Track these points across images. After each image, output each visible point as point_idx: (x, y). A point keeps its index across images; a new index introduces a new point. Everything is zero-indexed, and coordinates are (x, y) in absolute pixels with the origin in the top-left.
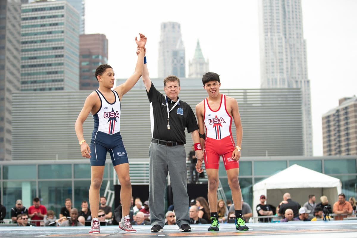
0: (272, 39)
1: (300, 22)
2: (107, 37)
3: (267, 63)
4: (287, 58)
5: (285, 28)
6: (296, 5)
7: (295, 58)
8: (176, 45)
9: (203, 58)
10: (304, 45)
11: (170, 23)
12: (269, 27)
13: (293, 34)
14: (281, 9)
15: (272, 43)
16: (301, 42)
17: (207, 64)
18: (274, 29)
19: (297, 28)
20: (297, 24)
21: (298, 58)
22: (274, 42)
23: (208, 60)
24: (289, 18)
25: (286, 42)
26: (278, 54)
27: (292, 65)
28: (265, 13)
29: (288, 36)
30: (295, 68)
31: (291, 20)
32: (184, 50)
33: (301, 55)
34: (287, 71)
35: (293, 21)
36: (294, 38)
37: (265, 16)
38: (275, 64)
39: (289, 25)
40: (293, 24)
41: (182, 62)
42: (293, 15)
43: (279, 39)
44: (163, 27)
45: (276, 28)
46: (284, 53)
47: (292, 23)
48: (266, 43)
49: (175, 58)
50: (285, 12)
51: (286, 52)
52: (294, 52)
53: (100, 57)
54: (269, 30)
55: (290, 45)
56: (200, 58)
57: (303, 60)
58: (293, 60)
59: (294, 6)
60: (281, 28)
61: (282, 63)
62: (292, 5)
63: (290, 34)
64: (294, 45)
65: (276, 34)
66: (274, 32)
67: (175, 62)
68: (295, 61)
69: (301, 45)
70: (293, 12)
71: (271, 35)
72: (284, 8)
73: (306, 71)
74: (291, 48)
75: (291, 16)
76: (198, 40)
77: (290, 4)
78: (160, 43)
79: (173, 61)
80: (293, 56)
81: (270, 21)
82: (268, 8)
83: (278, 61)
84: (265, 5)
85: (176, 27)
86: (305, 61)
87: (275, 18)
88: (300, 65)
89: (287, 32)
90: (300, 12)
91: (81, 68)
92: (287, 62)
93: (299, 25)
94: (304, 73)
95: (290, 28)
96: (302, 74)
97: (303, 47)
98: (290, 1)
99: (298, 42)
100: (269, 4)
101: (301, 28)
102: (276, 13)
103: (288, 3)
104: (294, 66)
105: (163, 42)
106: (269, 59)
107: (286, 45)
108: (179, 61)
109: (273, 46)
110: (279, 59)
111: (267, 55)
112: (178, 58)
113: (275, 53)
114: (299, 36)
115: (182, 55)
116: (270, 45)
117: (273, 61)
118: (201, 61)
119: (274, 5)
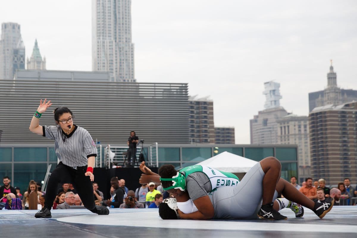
0: (104, 42)
1: (129, 27)
3: (98, 63)
4: (116, 60)
5: (116, 33)
6: (126, 13)
8: (16, 44)
9: (40, 57)
10: (132, 48)
11: (11, 24)
12: (101, 31)
13: (123, 39)
14: (112, 15)
15: (104, 46)
16: (129, 46)
17: (44, 62)
18: (106, 33)
19: (126, 33)
20: (126, 30)
21: (126, 60)
22: (106, 44)
23: (45, 59)
24: (120, 24)
25: (116, 45)
26: (108, 56)
27: (121, 66)
28: (98, 18)
29: (117, 41)
30: (123, 69)
31: (121, 25)
32: (24, 49)
33: (129, 57)
34: (116, 71)
35: (123, 27)
36: (123, 42)
37: (98, 21)
38: (106, 65)
39: (120, 30)
40: (123, 30)
41: (22, 60)
42: (123, 21)
43: (110, 42)
44: (4, 27)
45: (107, 32)
46: (114, 55)
47: (121, 29)
48: (98, 46)
49: (16, 56)
50: (116, 18)
51: (116, 54)
52: (123, 54)
54: (101, 35)
55: (120, 48)
56: (37, 57)
57: (131, 62)
58: (122, 61)
60: (112, 32)
61: (112, 64)
62: (123, 12)
63: (120, 38)
64: (123, 48)
65: (107, 38)
66: (106, 36)
67: (16, 60)
68: (123, 63)
69: (129, 48)
70: (123, 18)
71: (103, 39)
72: (115, 15)
73: (133, 72)
74: (120, 51)
76: (36, 40)
77: (121, 11)
78: (1, 42)
79: (14, 59)
80: (122, 58)
81: (103, 25)
82: (101, 14)
84: (99, 11)
85: (16, 28)
86: (133, 63)
87: (107, 24)
88: (128, 66)
89: (118, 37)
90: (130, 19)
92: (116, 63)
93: (128, 30)
94: (131, 73)
95: (120, 33)
96: (130, 74)
97: (131, 50)
98: (121, 8)
99: (126, 46)
100: (102, 11)
101: (130, 33)
102: (109, 19)
103: (119, 10)
104: (122, 67)
105: (4, 40)
106: (101, 60)
107: (116, 48)
108: (19, 58)
109: (104, 48)
110: (110, 61)
111: (99, 56)
112: (19, 56)
113: (106, 55)
114: (128, 40)
115: (23, 54)
116: (102, 47)
117: (104, 62)
118: (38, 59)
119: (107, 12)
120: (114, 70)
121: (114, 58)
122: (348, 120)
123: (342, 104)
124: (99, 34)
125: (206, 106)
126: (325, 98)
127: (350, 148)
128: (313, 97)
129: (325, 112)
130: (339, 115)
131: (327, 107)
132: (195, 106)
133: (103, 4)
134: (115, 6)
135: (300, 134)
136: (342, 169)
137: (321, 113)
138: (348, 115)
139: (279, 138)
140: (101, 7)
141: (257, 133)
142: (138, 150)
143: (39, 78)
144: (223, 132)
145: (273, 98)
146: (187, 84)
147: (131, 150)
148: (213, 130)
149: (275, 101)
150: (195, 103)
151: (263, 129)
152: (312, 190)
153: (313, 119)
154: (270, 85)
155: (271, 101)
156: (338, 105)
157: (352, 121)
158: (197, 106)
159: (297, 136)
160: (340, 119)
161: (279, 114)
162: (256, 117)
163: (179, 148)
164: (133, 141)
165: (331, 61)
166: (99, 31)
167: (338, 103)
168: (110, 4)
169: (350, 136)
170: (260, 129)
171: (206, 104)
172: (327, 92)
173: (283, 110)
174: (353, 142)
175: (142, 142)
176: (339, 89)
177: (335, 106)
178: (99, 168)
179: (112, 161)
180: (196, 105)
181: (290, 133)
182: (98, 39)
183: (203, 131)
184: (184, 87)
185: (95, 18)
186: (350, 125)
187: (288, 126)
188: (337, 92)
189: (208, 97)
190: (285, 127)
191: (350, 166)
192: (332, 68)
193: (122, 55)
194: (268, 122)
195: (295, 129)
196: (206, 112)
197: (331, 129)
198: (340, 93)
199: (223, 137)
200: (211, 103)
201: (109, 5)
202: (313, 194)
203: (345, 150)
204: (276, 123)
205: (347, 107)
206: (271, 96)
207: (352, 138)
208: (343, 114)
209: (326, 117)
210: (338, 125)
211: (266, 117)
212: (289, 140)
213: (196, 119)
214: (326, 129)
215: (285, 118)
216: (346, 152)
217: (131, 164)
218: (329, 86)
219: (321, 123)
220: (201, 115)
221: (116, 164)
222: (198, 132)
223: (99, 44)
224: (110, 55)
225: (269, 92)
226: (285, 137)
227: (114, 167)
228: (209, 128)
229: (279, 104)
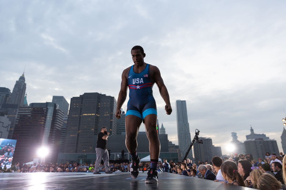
5: (183, 120)
9: (164, 128)
10: (188, 124)
15: (180, 124)
21: (187, 128)
31: (185, 118)
76: (162, 123)
77: (184, 114)
87: (181, 118)
90: (187, 116)
101: (187, 120)
111: (179, 127)
120: (184, 131)
121: (183, 127)
122: (257, 144)
125: (209, 140)
127: (260, 153)
128: (248, 137)
130: (254, 142)
132: (206, 141)
137: (249, 141)
154: (233, 133)
176: (255, 134)
177: (253, 139)
182: (178, 122)
192: (251, 128)
203: (258, 153)
205: (256, 140)
207: (260, 149)
218: (251, 133)
219: (248, 145)
220: (208, 143)
225: (233, 136)
228: (211, 147)
229: (237, 139)
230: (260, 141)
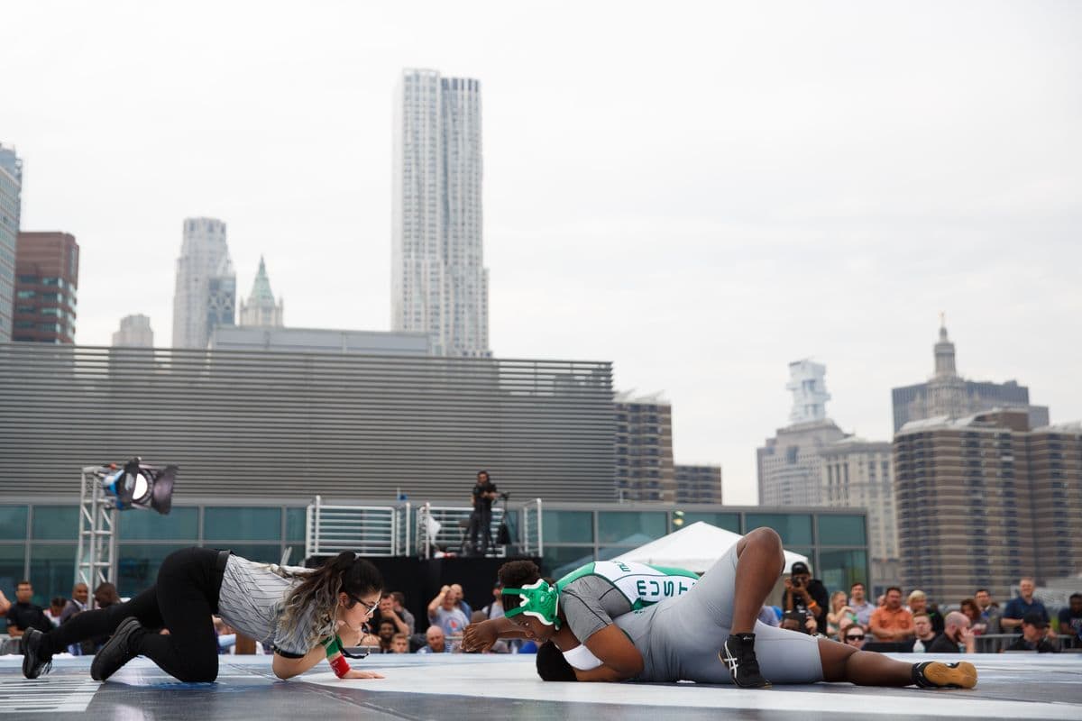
0: (418, 265)
1: (477, 232)
2: (78, 242)
3: (405, 313)
4: (447, 306)
5: (446, 243)
6: (470, 198)
7: (463, 306)
8: (215, 267)
9: (271, 297)
10: (483, 278)
11: (204, 220)
12: (413, 240)
13: (463, 257)
14: (439, 204)
15: (418, 273)
16: (477, 273)
17: (280, 310)
18: (424, 244)
19: (470, 244)
20: (471, 237)
21: (471, 306)
22: (423, 270)
23: (281, 302)
24: (456, 224)
25: (446, 273)
26: (429, 297)
27: (457, 319)
28: (406, 211)
29: (451, 260)
30: (463, 326)
31: (460, 227)
32: (234, 279)
33: (477, 300)
34: (447, 332)
35: (463, 230)
36: (463, 264)
37: (407, 217)
38: (422, 317)
39: (455, 237)
41: (228, 303)
42: (463, 217)
43: (433, 266)
44: (188, 229)
45: (427, 242)
46: (443, 295)
47: (460, 234)
48: (405, 273)
49: (214, 295)
50: (447, 210)
51: (447, 292)
52: (463, 293)
53: (60, 283)
54: (414, 247)
55: (456, 279)
56: (264, 297)
57: (480, 310)
58: (460, 309)
59: (467, 200)
60: (439, 242)
61: (438, 314)
62: (463, 198)
63: (456, 257)
64: (463, 279)
65: (427, 255)
66: (424, 251)
67: (214, 302)
68: (463, 313)
69: (477, 280)
70: (463, 211)
71: (417, 257)
72: (446, 203)
73: (485, 333)
74: (457, 286)
75: (460, 221)
76: (262, 259)
77: (459, 195)
78: (181, 261)
79: (210, 301)
80: (461, 302)
81: (417, 227)
82: (414, 201)
83: (429, 311)
84: (408, 194)
85: (218, 230)
86: (485, 313)
87: (427, 222)
88: (474, 319)
89: (451, 253)
90: (479, 213)
91: (17, 304)
92: (447, 312)
93: (475, 238)
94: (481, 336)
95: (455, 244)
96: (477, 339)
97: (480, 284)
98: (459, 188)
99: (470, 274)
100: (417, 194)
101: (479, 245)
102: (430, 212)
103: (455, 192)
104: (460, 322)
105: (187, 258)
106: (411, 306)
107: (446, 279)
108: (221, 301)
109: (419, 279)
110: (432, 307)
111: (408, 296)
112: (220, 294)
113: (423, 294)
114: (474, 261)
115: (229, 290)
116: (413, 275)
117: (418, 310)
118: (266, 303)
119: (426, 195)
120: (443, 330)
121: (443, 302)
122: (983, 452)
123: (968, 416)
124: (408, 247)
125: (654, 414)
126: (931, 401)
127: (991, 519)
128: (903, 398)
129: (930, 434)
130: (963, 441)
131: (934, 422)
132: (630, 415)
133: (418, 177)
134: (446, 183)
135: (873, 484)
136: (972, 567)
137: (920, 435)
138: (982, 442)
139: (825, 492)
140: (414, 186)
141: (774, 479)
142: (495, 517)
143: (267, 345)
144: (695, 475)
145: (810, 399)
146: (610, 363)
147: (478, 515)
148: (671, 470)
149: (815, 406)
150: (629, 408)
151: (787, 470)
152: (902, 617)
153: (902, 448)
154: (803, 368)
155: (806, 406)
156: (960, 417)
157: (993, 455)
158: (634, 414)
159: (867, 489)
160: (964, 450)
161: (824, 436)
162: (772, 442)
163: (592, 513)
164: (484, 495)
165: (943, 315)
166: (408, 240)
167: (959, 412)
168: (435, 178)
169: (989, 489)
170: (781, 471)
171: (656, 411)
172: (934, 386)
173: (833, 428)
174: (996, 504)
175: (505, 497)
176: (961, 380)
177: (954, 419)
178: (404, 556)
179: (433, 541)
180: (631, 411)
181: (851, 481)
182: (405, 257)
183: (649, 473)
184: (603, 372)
185: (399, 209)
186: (989, 465)
187: (846, 466)
188: (957, 388)
189: (658, 394)
190: (838, 466)
191: (991, 559)
192: (943, 332)
193: (460, 296)
194: (799, 454)
195: (861, 472)
196: (654, 430)
197: (946, 473)
198: (962, 389)
199: (695, 487)
200: (667, 409)
201: (432, 182)
202: (904, 624)
203: (978, 522)
204: (819, 458)
205: (981, 423)
206: (805, 395)
207: (994, 494)
208: (972, 439)
209: (931, 445)
210: (962, 464)
211: (793, 442)
212: (847, 497)
213: (632, 444)
214: (934, 474)
215: (838, 445)
216: (981, 527)
217: (479, 549)
218: (939, 374)
219: (921, 459)
220: (643, 435)
221: (443, 549)
222: (637, 474)
223: (408, 269)
224: (432, 293)
225: (800, 385)
226: (838, 489)
227: (439, 555)
228: (662, 467)
229: (824, 413)
230: (1005, 436)
